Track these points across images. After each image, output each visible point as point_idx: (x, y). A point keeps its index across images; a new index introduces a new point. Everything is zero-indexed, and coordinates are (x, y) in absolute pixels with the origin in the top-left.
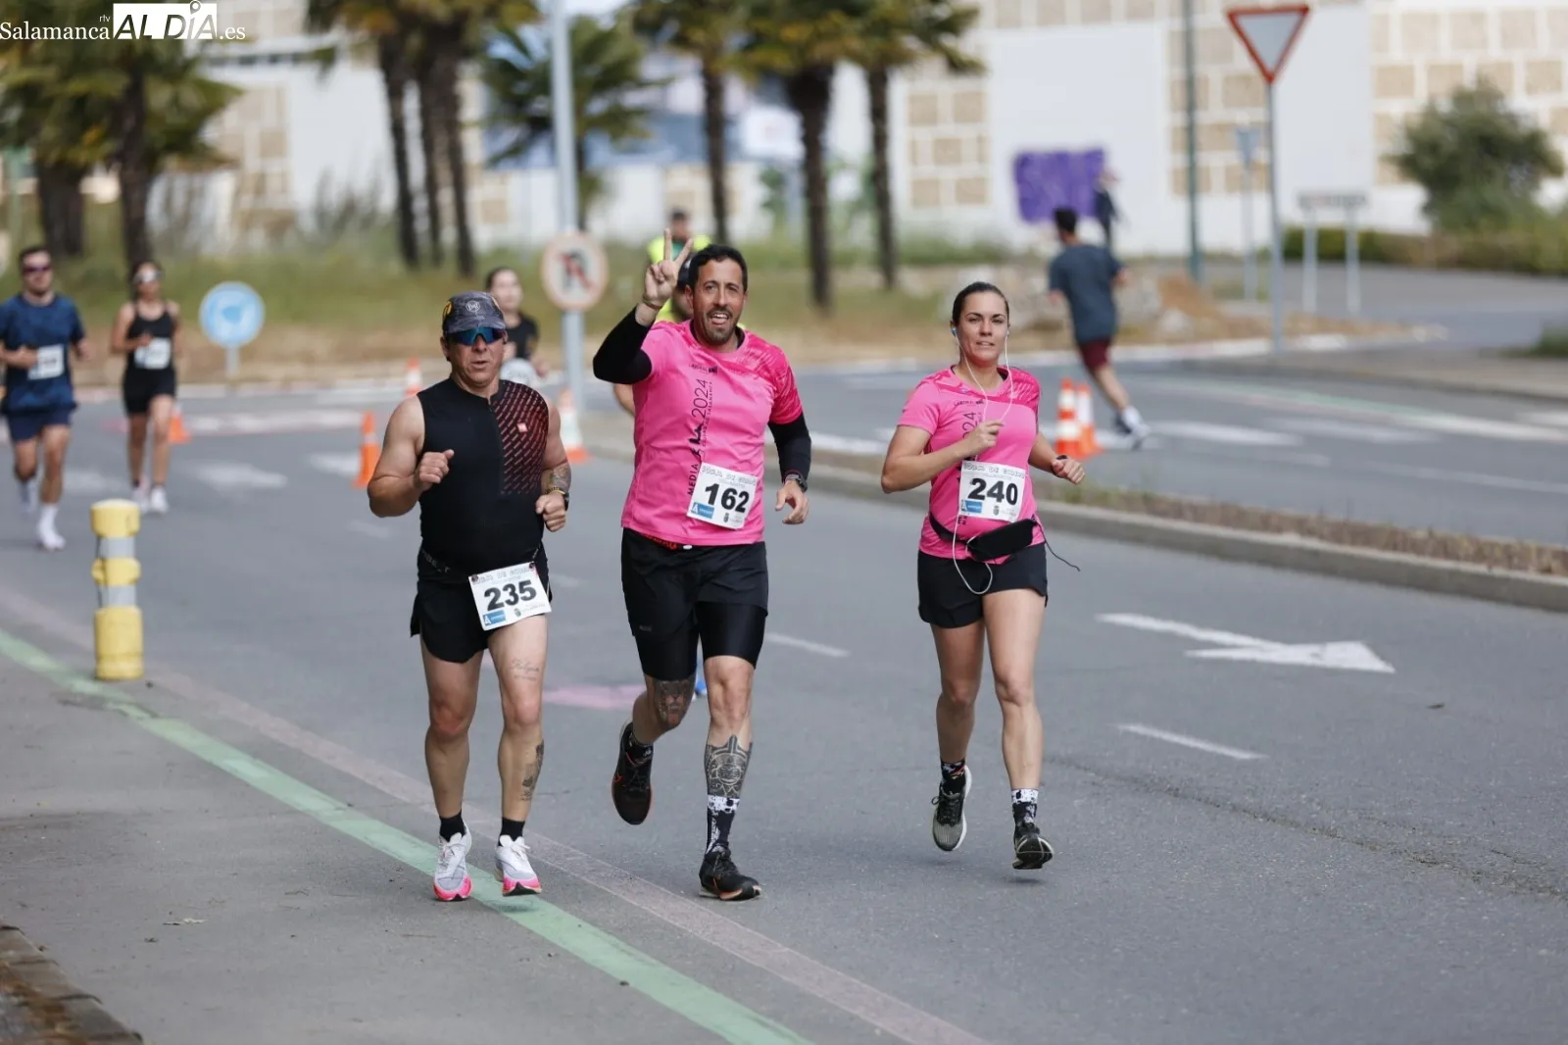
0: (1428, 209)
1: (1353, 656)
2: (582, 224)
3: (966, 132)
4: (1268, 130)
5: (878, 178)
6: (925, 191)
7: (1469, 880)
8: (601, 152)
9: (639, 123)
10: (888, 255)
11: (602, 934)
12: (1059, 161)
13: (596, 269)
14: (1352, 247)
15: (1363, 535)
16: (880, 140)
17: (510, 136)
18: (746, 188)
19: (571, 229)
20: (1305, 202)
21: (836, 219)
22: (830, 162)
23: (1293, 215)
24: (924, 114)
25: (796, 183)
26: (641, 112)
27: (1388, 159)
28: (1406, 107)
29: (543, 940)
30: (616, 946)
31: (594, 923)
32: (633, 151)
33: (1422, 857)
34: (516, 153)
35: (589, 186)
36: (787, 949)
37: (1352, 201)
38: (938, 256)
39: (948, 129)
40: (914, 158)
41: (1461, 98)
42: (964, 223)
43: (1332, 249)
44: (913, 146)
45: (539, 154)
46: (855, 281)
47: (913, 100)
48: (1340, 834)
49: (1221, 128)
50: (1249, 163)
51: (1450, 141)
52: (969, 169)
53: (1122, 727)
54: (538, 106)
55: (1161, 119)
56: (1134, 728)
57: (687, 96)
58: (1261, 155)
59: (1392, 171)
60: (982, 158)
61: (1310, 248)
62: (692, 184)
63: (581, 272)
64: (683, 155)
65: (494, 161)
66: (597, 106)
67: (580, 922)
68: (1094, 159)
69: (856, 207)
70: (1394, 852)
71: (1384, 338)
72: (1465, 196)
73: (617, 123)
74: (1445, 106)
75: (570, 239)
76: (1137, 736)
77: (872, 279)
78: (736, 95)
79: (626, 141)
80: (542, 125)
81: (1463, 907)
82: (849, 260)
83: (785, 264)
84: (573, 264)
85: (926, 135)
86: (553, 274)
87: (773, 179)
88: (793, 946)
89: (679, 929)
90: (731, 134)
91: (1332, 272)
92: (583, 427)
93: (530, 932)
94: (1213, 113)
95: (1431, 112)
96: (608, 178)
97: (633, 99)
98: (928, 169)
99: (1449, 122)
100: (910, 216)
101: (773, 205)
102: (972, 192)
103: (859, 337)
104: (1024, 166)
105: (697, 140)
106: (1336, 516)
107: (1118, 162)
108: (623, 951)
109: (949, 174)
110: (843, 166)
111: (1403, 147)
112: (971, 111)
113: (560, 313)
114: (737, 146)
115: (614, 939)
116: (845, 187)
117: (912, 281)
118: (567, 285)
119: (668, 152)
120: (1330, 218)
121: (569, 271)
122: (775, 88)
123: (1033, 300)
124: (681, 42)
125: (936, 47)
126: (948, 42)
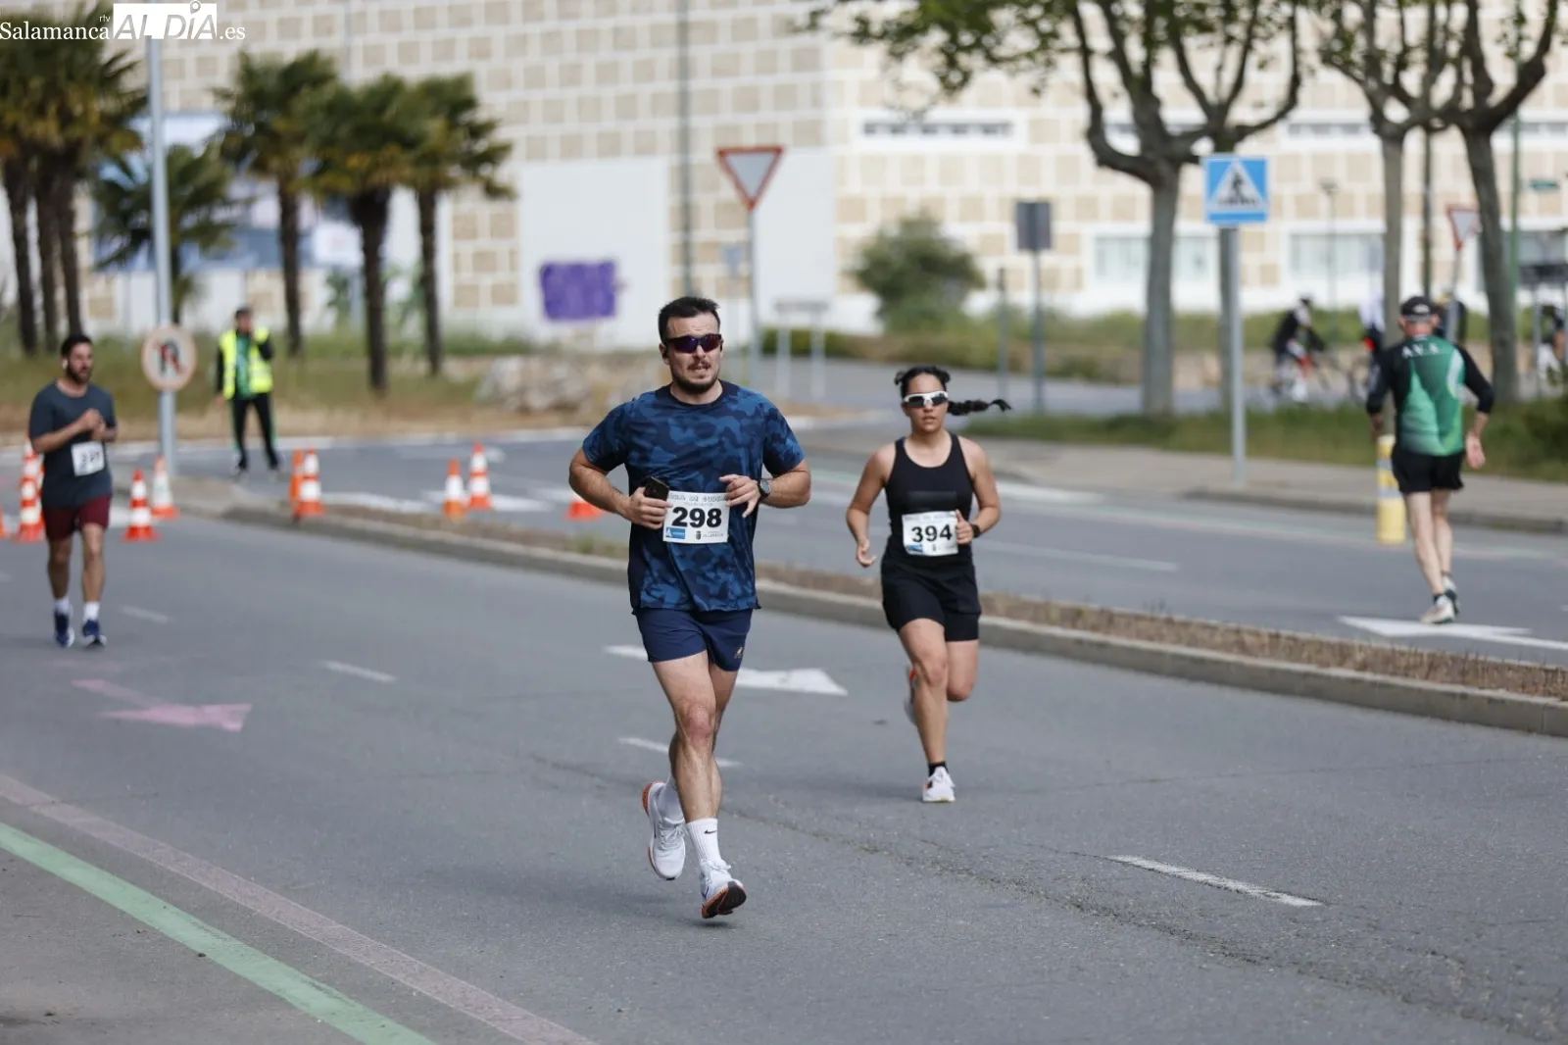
0: (881, 314)
1: (814, 681)
2: (176, 318)
3: (502, 247)
4: (747, 249)
5: (426, 283)
6: (466, 295)
7: (904, 865)
8: (192, 258)
9: (224, 234)
10: (434, 346)
11: (185, 914)
12: (577, 271)
13: (187, 357)
14: (818, 344)
15: (823, 582)
16: (428, 252)
17: (116, 244)
18: (315, 290)
19: (166, 321)
20: (781, 307)
21: (391, 317)
22: (386, 270)
23: (769, 317)
24: (465, 231)
25: (357, 288)
26: (226, 226)
27: (849, 273)
28: (861, 231)
29: (133, 919)
30: (194, 924)
31: (176, 904)
32: (220, 258)
33: (866, 846)
34: (122, 258)
35: (182, 288)
36: (341, 926)
37: (818, 307)
38: (477, 348)
39: (484, 243)
40: (457, 267)
41: (908, 225)
42: (496, 320)
43: (801, 346)
44: (456, 257)
45: (141, 258)
46: (405, 368)
47: (456, 218)
48: (800, 827)
49: (713, 246)
50: (734, 276)
51: (897, 260)
52: (502, 276)
53: (623, 740)
54: (141, 219)
55: (661, 237)
56: (634, 741)
57: (267, 212)
58: (743, 268)
59: (850, 283)
60: (513, 267)
61: (784, 345)
62: (270, 285)
63: (175, 359)
64: (262, 261)
65: (102, 266)
66: (189, 221)
67: (167, 904)
68: (606, 269)
69: (406, 308)
70: (843, 842)
71: (844, 419)
72: (909, 304)
73: (209, 236)
74: (894, 231)
75: (166, 330)
76: (634, 747)
77: (422, 367)
78: (308, 212)
79: (214, 249)
80: (142, 236)
81: (898, 887)
82: (399, 351)
83: (347, 353)
84: (168, 353)
85: (468, 248)
86: (151, 360)
87: (338, 282)
88: (345, 923)
89: (250, 910)
90: (303, 246)
91: (802, 365)
92: (175, 488)
93: (123, 913)
94: (705, 232)
95: (881, 237)
96: (198, 280)
97: (220, 215)
98: (467, 276)
99: (897, 243)
100: (452, 315)
101: (339, 303)
102: (505, 295)
103: (409, 414)
104: (547, 273)
105: (274, 249)
106: (801, 566)
107: (625, 272)
108: (201, 927)
109: (487, 281)
110: (397, 273)
111: (859, 264)
112: (505, 229)
113: (156, 393)
114: (309, 256)
115: (194, 919)
116: (399, 290)
117: (455, 369)
118: (163, 368)
119: (250, 259)
120: (799, 320)
121: (163, 358)
122: (341, 207)
123: (556, 385)
124: (260, 168)
125: (475, 176)
126: (486, 171)
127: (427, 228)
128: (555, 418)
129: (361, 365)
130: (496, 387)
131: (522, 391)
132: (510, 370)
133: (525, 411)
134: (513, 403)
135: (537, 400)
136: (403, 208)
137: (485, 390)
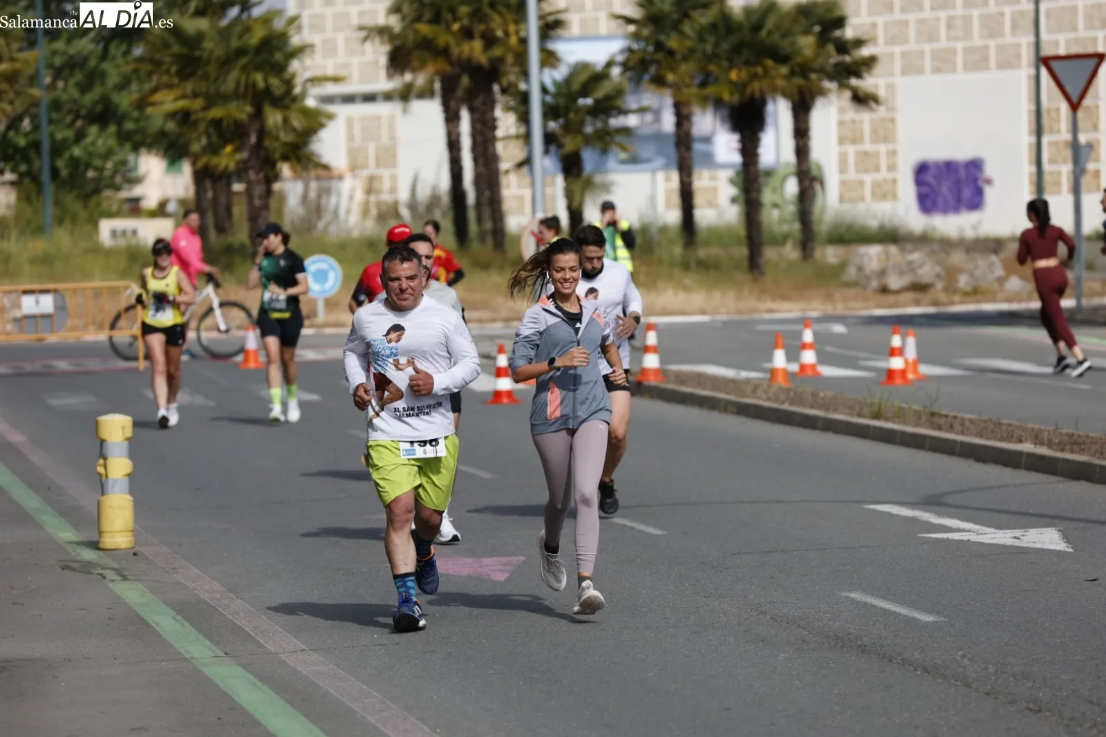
3: (883, 149)
10: (808, 237)
12: (950, 168)
26: (623, 131)
39: (866, 146)
57: (666, 121)
68: (975, 166)
77: (796, 254)
82: (775, 240)
83: (731, 241)
117: (825, 254)
122: (725, 112)
123: (912, 267)
124: (659, 81)
125: (843, 86)
126: (854, 82)
127: (801, 133)
128: (910, 296)
129: (744, 252)
130: (860, 269)
131: (883, 273)
132: (872, 255)
133: (884, 290)
134: (874, 284)
135: (895, 282)
136: (780, 113)
137: (851, 272)
